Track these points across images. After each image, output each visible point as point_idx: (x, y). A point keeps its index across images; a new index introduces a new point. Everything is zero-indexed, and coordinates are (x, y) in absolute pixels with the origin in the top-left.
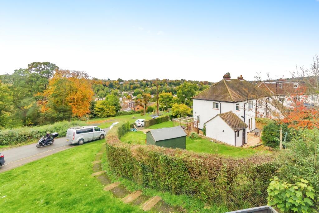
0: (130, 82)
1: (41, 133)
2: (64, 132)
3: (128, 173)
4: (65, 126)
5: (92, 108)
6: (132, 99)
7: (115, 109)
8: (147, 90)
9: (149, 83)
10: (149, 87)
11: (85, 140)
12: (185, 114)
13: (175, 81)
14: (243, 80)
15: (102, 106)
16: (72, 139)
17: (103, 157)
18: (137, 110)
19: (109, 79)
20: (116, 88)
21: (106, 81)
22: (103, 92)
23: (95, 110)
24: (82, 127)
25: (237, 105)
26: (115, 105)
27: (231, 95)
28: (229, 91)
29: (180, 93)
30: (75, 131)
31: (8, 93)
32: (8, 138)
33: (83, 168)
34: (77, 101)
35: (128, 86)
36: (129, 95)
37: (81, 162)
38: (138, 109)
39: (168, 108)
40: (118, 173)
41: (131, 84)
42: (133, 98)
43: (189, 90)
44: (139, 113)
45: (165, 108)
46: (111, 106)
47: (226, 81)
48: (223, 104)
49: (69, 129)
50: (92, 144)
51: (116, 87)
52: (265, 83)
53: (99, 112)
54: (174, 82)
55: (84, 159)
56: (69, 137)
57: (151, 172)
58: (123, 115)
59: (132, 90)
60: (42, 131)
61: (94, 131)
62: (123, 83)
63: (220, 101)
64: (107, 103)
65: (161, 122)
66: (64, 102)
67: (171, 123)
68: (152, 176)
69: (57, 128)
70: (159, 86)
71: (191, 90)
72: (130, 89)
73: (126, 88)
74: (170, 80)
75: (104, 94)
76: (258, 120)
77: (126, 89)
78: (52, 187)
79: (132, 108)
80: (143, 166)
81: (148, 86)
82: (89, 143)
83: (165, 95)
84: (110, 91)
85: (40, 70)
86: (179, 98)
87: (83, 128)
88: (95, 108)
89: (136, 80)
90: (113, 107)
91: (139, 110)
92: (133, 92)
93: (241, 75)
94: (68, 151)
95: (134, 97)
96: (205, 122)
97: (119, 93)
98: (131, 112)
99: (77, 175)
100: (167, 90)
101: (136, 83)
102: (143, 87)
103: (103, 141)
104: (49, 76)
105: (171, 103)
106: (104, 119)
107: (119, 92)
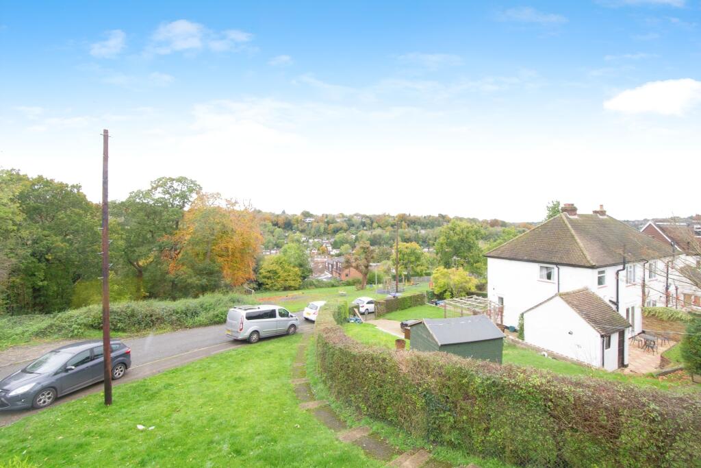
0: (327, 217)
1: (177, 313)
2: (217, 316)
3: (385, 410)
4: (219, 302)
5: (256, 271)
6: (329, 254)
7: (299, 273)
8: (362, 237)
9: (368, 221)
10: (366, 230)
11: (262, 335)
12: (460, 292)
13: (425, 217)
14: (605, 217)
15: (274, 267)
16: (239, 330)
17: (307, 372)
18: (345, 279)
19: (284, 212)
20: (298, 230)
21: (278, 216)
22: (271, 238)
23: (260, 274)
24: (256, 307)
25: (600, 273)
26: (301, 266)
27: (584, 249)
28: (578, 241)
29: (442, 244)
30: (244, 313)
31: (118, 234)
32: (125, 318)
33: (277, 392)
34: (233, 255)
35: (323, 226)
36: (324, 245)
37: (268, 379)
38: (347, 275)
39: (413, 276)
40: (358, 408)
41: (328, 223)
42: (331, 253)
43: (464, 237)
44: (348, 284)
45: (405, 276)
46: (292, 268)
47: (567, 218)
48: (563, 269)
49: (233, 309)
50: (276, 344)
51: (298, 227)
52: (656, 225)
53: (269, 278)
54: (422, 220)
55: (272, 373)
56: (232, 326)
57: (450, 410)
58: (317, 287)
59: (329, 236)
60: (179, 310)
61: (278, 318)
62: (311, 219)
63: (557, 264)
64: (284, 261)
65: (410, 307)
66: (209, 254)
67: (430, 309)
68: (452, 420)
69: (204, 306)
70: (389, 228)
71: (467, 238)
72: (326, 232)
73: (318, 231)
74: (412, 215)
75: (272, 243)
76: (649, 312)
77: (318, 234)
78: (233, 422)
79: (334, 273)
80: (428, 395)
81: (365, 228)
82: (269, 341)
83: (407, 248)
84: (286, 236)
85: (170, 191)
86: (439, 255)
87: (259, 308)
88: (261, 271)
89: (341, 214)
90: (297, 269)
91: (349, 279)
92: (332, 240)
93: (601, 206)
94: (234, 353)
95: (334, 250)
96: (523, 311)
97: (304, 242)
98: (333, 282)
99: (270, 403)
100: (407, 236)
101: (338, 220)
102: (353, 229)
103: (294, 338)
104: (184, 202)
105: (418, 265)
106: (278, 293)
107: (304, 239)
